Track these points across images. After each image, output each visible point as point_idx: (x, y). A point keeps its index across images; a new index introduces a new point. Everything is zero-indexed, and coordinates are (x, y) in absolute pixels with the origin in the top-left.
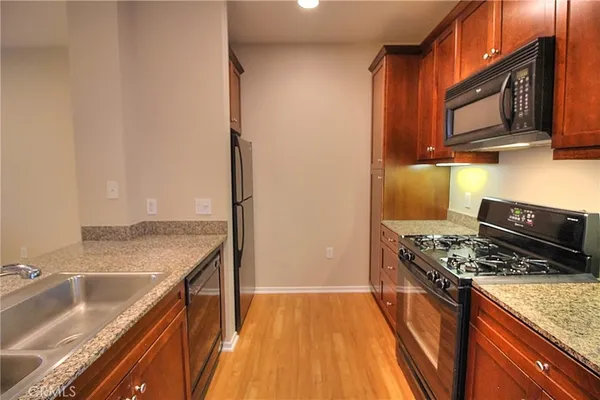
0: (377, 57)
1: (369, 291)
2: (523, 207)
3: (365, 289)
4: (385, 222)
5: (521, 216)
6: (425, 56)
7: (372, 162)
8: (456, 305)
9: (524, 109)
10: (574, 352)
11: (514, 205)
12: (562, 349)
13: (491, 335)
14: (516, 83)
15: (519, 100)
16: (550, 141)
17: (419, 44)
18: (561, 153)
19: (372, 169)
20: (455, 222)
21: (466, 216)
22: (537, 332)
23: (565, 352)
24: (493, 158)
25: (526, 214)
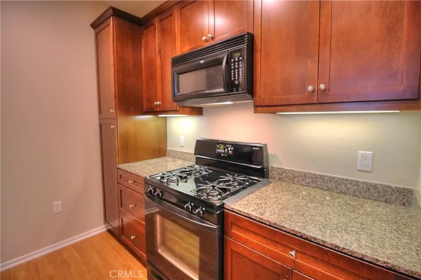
0: (98, 18)
1: (105, 230)
2: (225, 143)
3: (101, 229)
4: (121, 166)
5: (224, 149)
6: (147, 28)
7: (100, 113)
8: (215, 227)
9: (239, 78)
10: (315, 239)
11: (218, 142)
12: (307, 239)
13: (245, 242)
14: (232, 60)
15: (235, 72)
16: (252, 101)
17: (140, 17)
18: (259, 109)
19: (100, 119)
20: (174, 157)
21: (182, 152)
22: (286, 232)
23: (310, 241)
24: (198, 112)
25: (228, 148)
